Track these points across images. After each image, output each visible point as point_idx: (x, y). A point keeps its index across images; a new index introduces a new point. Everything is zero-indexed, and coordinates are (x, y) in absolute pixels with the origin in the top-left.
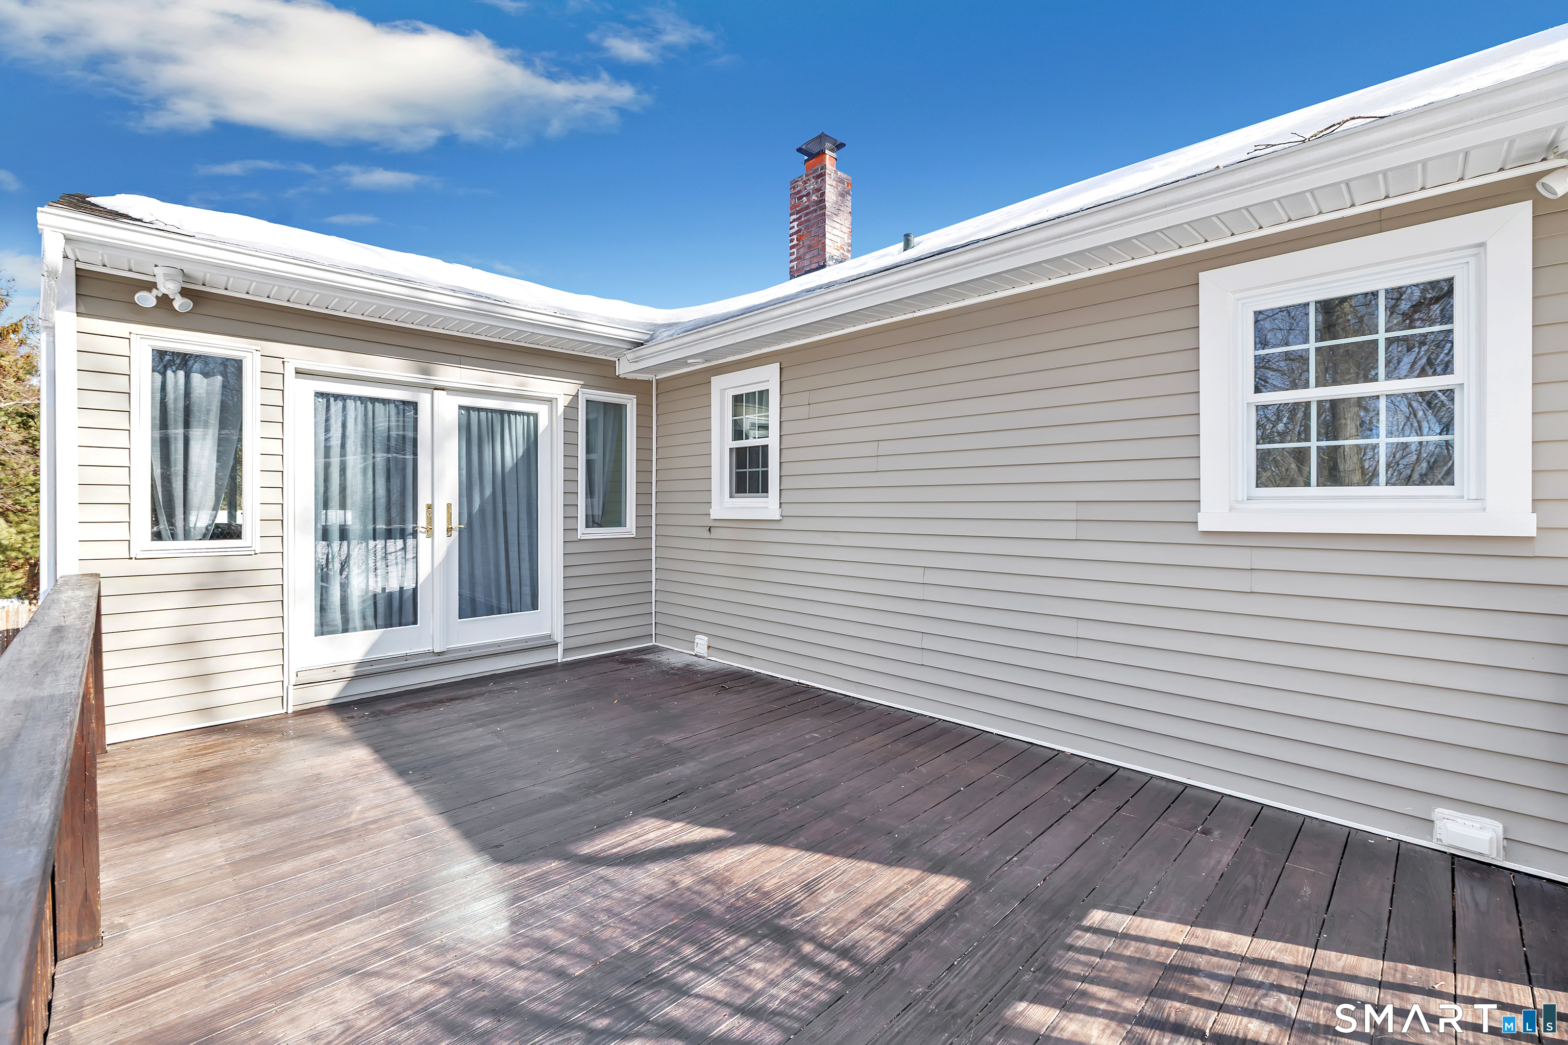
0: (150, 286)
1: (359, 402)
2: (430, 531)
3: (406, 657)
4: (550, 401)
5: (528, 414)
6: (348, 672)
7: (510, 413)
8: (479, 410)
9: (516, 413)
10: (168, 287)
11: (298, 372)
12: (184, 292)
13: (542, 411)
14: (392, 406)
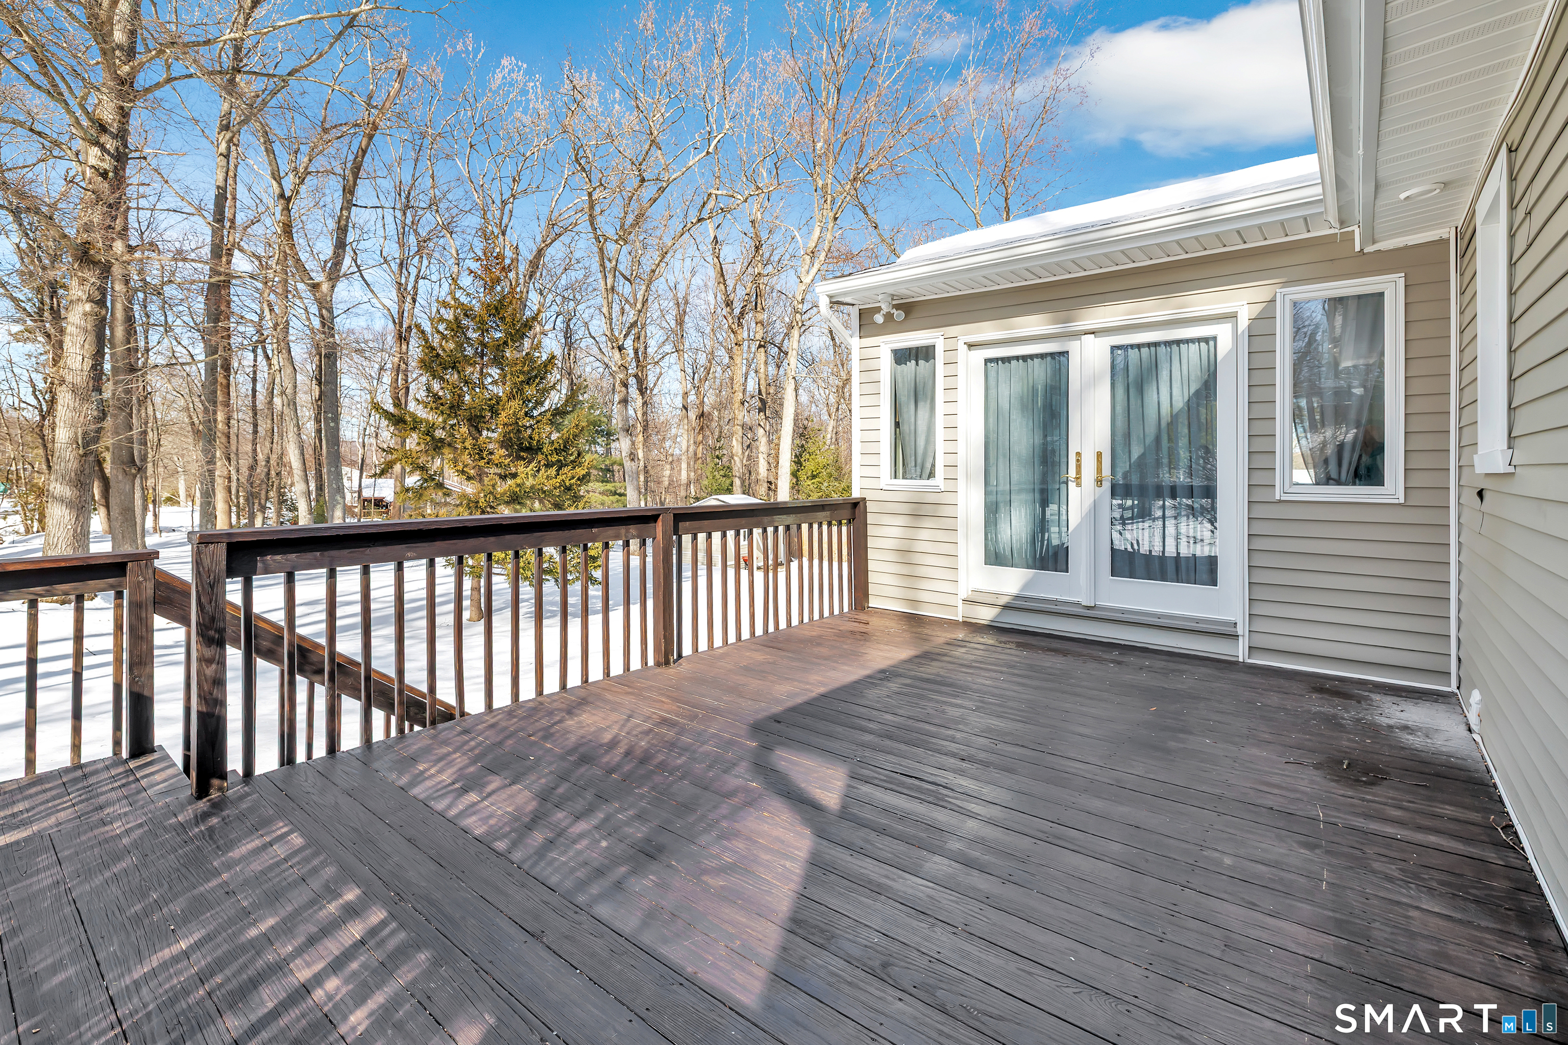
0: (879, 309)
1: (1021, 361)
2: (1078, 479)
3: (1056, 602)
4: (1232, 317)
5: (1206, 340)
6: (1003, 601)
7: (1178, 342)
8: (1139, 346)
9: (1187, 341)
10: (885, 308)
11: (971, 346)
12: (897, 307)
13: (1223, 333)
14: (1049, 358)
